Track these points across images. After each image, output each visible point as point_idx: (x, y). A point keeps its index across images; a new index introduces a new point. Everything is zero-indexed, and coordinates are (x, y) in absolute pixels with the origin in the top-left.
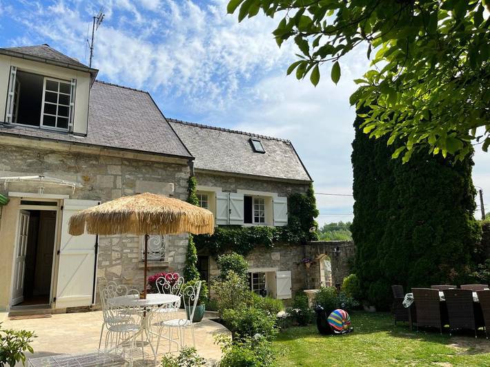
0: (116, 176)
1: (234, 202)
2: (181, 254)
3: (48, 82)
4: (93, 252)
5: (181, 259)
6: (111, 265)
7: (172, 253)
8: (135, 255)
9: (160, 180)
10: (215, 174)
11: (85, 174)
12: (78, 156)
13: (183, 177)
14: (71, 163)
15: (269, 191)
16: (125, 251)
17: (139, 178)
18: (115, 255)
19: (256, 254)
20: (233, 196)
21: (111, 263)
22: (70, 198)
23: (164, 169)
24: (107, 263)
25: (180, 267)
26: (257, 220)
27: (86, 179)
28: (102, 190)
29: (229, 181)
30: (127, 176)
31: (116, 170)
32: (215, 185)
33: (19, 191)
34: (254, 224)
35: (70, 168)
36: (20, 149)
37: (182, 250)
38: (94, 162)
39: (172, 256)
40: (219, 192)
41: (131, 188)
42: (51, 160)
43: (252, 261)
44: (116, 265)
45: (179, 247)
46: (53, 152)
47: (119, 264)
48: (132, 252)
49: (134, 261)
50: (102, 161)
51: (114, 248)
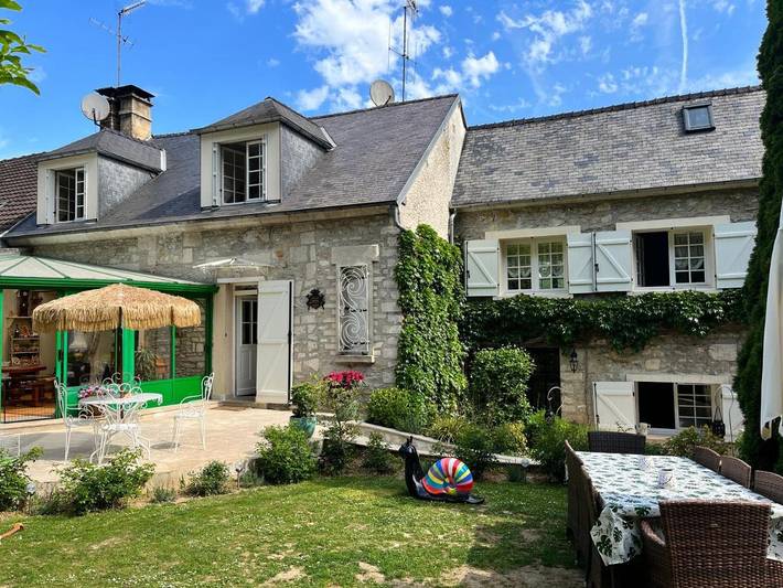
0: (309, 246)
1: (605, 249)
2: (392, 346)
3: (250, 146)
4: (287, 340)
5: (392, 353)
6: (308, 358)
7: (379, 345)
8: (332, 347)
9: (360, 242)
10: (564, 202)
11: (279, 249)
12: (271, 228)
13: (390, 232)
14: (265, 238)
15: (705, 214)
16: (322, 340)
17: (334, 244)
18: (311, 345)
19: (667, 346)
20: (603, 238)
21: (307, 355)
22: (266, 279)
23: (366, 225)
24: (304, 355)
25: (390, 365)
26: (681, 278)
27: (280, 255)
28: (295, 266)
29: (598, 209)
30: (322, 244)
31: (309, 238)
32: (566, 222)
33: (226, 276)
34: (674, 287)
35: (265, 244)
36: (225, 231)
37: (393, 341)
38: (287, 233)
39: (379, 349)
40: (574, 235)
41: (326, 258)
42: (249, 238)
43: (658, 361)
44: (313, 358)
45: (388, 335)
46: (250, 229)
47: (315, 357)
48: (329, 342)
49: (332, 353)
50: (294, 229)
51: (310, 337)
